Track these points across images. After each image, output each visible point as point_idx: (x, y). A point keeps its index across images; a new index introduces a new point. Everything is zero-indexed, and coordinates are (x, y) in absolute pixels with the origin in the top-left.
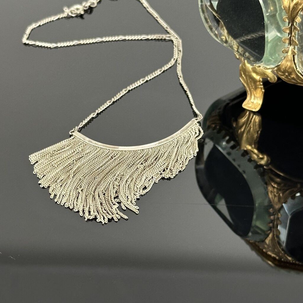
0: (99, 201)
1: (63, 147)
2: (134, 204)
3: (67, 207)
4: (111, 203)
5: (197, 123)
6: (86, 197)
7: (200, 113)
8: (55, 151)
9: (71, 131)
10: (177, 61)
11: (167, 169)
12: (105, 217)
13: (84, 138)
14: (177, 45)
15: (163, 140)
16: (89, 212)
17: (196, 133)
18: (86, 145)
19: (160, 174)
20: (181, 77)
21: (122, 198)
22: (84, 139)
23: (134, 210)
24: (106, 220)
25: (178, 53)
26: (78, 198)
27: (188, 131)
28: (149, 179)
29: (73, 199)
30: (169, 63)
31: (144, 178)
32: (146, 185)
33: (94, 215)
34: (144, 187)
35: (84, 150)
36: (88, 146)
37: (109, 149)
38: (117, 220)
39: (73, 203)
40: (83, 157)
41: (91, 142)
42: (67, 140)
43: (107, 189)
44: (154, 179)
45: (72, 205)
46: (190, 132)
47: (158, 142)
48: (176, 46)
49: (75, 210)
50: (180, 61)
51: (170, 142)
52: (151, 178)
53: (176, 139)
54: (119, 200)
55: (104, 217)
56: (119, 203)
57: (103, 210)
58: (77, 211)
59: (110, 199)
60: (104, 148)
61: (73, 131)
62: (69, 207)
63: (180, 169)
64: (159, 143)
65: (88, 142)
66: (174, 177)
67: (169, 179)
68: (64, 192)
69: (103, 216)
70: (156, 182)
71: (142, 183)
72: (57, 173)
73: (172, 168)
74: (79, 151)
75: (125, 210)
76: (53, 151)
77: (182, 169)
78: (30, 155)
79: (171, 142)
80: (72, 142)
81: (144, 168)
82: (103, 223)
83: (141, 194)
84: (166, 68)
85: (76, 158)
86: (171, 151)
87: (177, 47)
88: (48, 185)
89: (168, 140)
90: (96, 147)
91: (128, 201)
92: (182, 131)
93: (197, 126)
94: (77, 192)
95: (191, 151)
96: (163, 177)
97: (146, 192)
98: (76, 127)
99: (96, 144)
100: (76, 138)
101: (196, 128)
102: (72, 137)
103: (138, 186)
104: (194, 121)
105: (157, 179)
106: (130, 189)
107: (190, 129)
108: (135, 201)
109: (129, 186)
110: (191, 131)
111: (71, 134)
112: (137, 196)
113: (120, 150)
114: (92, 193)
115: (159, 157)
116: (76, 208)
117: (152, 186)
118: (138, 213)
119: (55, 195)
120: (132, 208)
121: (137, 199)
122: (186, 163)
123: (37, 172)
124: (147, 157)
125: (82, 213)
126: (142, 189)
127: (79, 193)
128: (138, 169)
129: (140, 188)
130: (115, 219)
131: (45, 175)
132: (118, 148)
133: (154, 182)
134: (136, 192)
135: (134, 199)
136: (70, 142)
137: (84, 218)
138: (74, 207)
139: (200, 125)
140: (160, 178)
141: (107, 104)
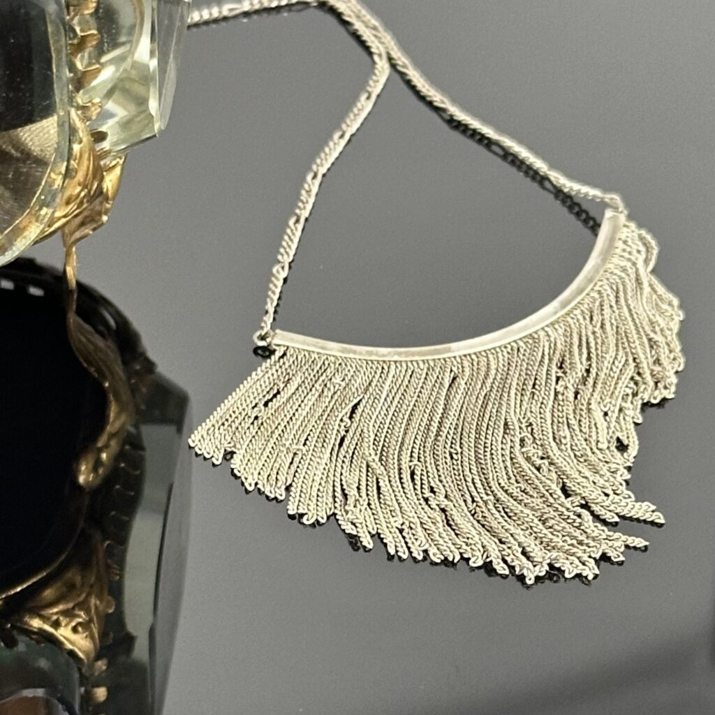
0: (531, 516)
1: (272, 388)
2: (630, 497)
3: (439, 561)
5: (628, 223)
6: (473, 515)
7: (606, 190)
8: (256, 406)
9: (258, 334)
10: (390, 59)
11: (641, 374)
12: (583, 559)
13: (320, 345)
14: (351, 13)
16: (526, 554)
17: (639, 252)
19: (631, 395)
20: (443, 103)
21: (586, 490)
22: (323, 348)
23: (648, 517)
24: (592, 563)
25: (377, 37)
26: (450, 525)
27: (619, 251)
28: (614, 416)
29: (441, 530)
30: (377, 72)
32: (618, 435)
33: (548, 561)
34: (616, 444)
36: (349, 368)
37: (422, 358)
38: (622, 558)
41: (354, 353)
42: (268, 365)
43: (515, 476)
44: (627, 412)
46: (624, 250)
47: (555, 304)
48: (350, 16)
49: (474, 562)
50: (401, 57)
51: (588, 294)
52: (616, 410)
53: (601, 283)
54: (579, 498)
55: (579, 558)
56: (585, 506)
58: (480, 563)
62: (446, 561)
63: (676, 367)
65: (343, 355)
66: (674, 393)
67: (663, 402)
68: (393, 519)
70: (636, 421)
71: (605, 433)
72: (324, 469)
73: (652, 367)
75: (615, 524)
76: (253, 408)
77: (679, 365)
78: (188, 437)
79: (593, 294)
80: (287, 366)
82: (590, 577)
83: (626, 465)
84: (376, 87)
85: (347, 409)
86: (613, 321)
88: (327, 511)
90: (378, 362)
91: (607, 495)
93: (633, 232)
94: (437, 509)
96: (645, 401)
97: (635, 457)
98: (264, 318)
99: (370, 353)
100: (292, 351)
101: (631, 236)
102: (278, 354)
103: (600, 446)
105: (634, 413)
107: (622, 245)
108: (626, 490)
109: (572, 449)
110: (628, 249)
111: (261, 344)
112: (619, 473)
113: (456, 354)
114: (485, 498)
115: (592, 344)
116: (473, 556)
117: (634, 434)
118: (662, 521)
119: (372, 536)
120: (635, 509)
121: (627, 482)
122: (677, 346)
123: (256, 484)
124: (557, 356)
125: (502, 564)
126: (615, 450)
127: (443, 510)
128: (560, 397)
129: (608, 448)
130: (611, 554)
131: (291, 485)
132: (449, 350)
133: (631, 421)
134: (607, 462)
135: (617, 483)
136: (281, 367)
137: (521, 578)
138: (465, 556)
139: (640, 226)
140: (639, 406)
141: (296, 229)
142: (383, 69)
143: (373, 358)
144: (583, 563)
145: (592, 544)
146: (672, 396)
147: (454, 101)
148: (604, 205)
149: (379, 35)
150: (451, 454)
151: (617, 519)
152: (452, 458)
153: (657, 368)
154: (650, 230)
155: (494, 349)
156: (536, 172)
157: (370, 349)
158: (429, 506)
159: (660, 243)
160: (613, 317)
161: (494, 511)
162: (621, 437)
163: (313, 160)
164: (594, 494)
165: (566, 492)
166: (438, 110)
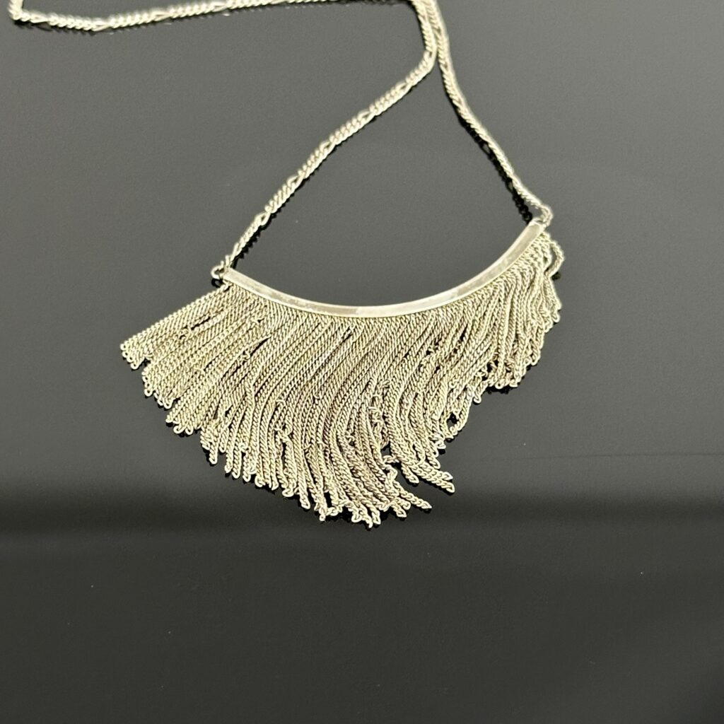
0: (346, 466)
1: (205, 315)
2: (437, 465)
3: (260, 486)
4: (377, 468)
5: (545, 234)
6: (305, 454)
7: (544, 202)
8: (186, 327)
9: (215, 269)
10: (437, 58)
11: (496, 363)
12: (372, 510)
13: (257, 288)
14: (426, 15)
15: (467, 284)
16: (327, 496)
17: (545, 259)
18: (266, 306)
19: (481, 379)
20: (460, 102)
21: (403, 452)
22: (258, 291)
23: (443, 485)
24: (377, 515)
25: (436, 38)
26: (283, 458)
27: (527, 255)
28: (458, 394)
29: (273, 462)
30: (421, 67)
31: (444, 391)
32: (454, 410)
33: (343, 505)
34: (448, 417)
35: (265, 321)
36: (272, 310)
37: (330, 314)
38: (404, 515)
39: (277, 475)
40: (266, 340)
41: (280, 299)
42: (212, 294)
43: (354, 428)
44: (469, 393)
45: (275, 479)
46: (532, 256)
47: (455, 290)
48: (424, 17)
49: (286, 493)
50: (446, 58)
51: (486, 287)
52: (461, 389)
53: (500, 280)
54: (394, 457)
55: (368, 509)
56: (398, 466)
57: (362, 489)
58: (291, 494)
59: (370, 455)
60: (316, 312)
61: (220, 267)
62: (266, 487)
63: (530, 362)
64: (460, 293)
65: (272, 299)
66: (518, 383)
67: (507, 389)
68: (242, 443)
69: (365, 505)
70: (475, 400)
71: (443, 407)
72: (210, 391)
73: (508, 359)
74: (254, 324)
75: (415, 485)
76: (183, 328)
77: (533, 361)
78: (123, 343)
79: (489, 288)
80: (226, 299)
81: (437, 365)
82: (370, 526)
83: (448, 437)
84: (414, 78)
85: (251, 345)
86: (495, 314)
87: (427, 19)
88: (196, 426)
89: (479, 283)
90: (296, 310)
91: (419, 459)
92: (510, 256)
93: (547, 241)
94: (279, 443)
95: (544, 308)
96: (491, 386)
97: (459, 432)
98: (227, 257)
99: (292, 302)
100: (235, 287)
101: (543, 244)
102: (223, 288)
103: (434, 417)
105: (476, 394)
106: (414, 425)
107: (532, 251)
108: (437, 458)
109: (409, 414)
110: (536, 256)
111: (216, 277)
112: (437, 443)
113: (360, 317)
114: (320, 442)
115: (468, 331)
116: (288, 487)
117: (467, 413)
118: (453, 491)
119: (220, 453)
120: (435, 476)
121: (441, 452)
122: (540, 344)
123: (154, 392)
124: (437, 332)
125: (307, 500)
126: (445, 423)
127: (284, 445)
128: (422, 369)
129: (440, 420)
130: (398, 510)
131: (179, 399)
132: (353, 312)
133: (471, 401)
134: (433, 431)
135: (431, 451)
136: (220, 299)
137: (317, 514)
138: (283, 486)
139: (553, 238)
140: (484, 390)
141: (290, 187)
142: (427, 65)
143: (293, 306)
144: (370, 513)
145: (385, 498)
146: (516, 386)
147: (470, 104)
148: (539, 212)
149: (439, 36)
150: (314, 398)
151: (417, 481)
152: (314, 402)
153: (511, 361)
154: (559, 244)
155: (391, 318)
156: (505, 174)
157: (293, 298)
158: (275, 438)
159: (565, 255)
160: (497, 310)
161: (321, 454)
162: (454, 413)
163: (333, 132)
164: (407, 456)
165: (387, 450)
166: (455, 108)
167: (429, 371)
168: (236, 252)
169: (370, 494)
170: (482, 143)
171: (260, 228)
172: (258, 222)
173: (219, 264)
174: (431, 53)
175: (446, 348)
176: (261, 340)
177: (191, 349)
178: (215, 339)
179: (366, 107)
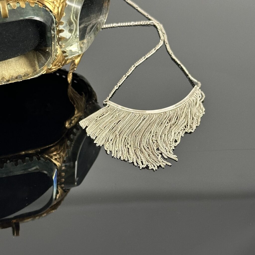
0: (146, 154)
1: (103, 114)
2: (172, 153)
3: (122, 160)
4: (155, 154)
5: (199, 89)
6: (134, 151)
7: (198, 81)
8: (97, 117)
9: (105, 101)
10: (164, 41)
11: (187, 125)
12: (155, 165)
13: (117, 106)
14: (160, 29)
15: (177, 104)
16: (142, 162)
17: (200, 97)
18: (120, 111)
19: (183, 130)
20: (171, 54)
23: (174, 159)
24: (156, 167)
25: (163, 36)
26: (128, 152)
27: (194, 96)
28: (177, 134)
29: (126, 153)
30: (159, 44)
31: (173, 133)
32: (176, 138)
33: (146, 164)
34: (175, 140)
35: (120, 115)
36: (122, 112)
37: (139, 113)
38: (164, 167)
39: (127, 157)
40: (121, 120)
41: (124, 109)
42: (104, 108)
43: (148, 144)
44: (180, 134)
45: (126, 157)
46: (196, 96)
47: (174, 105)
48: (159, 30)
49: (130, 161)
50: (166, 41)
51: (183, 104)
52: (178, 133)
53: (187, 102)
54: (160, 151)
55: (154, 165)
56: (161, 154)
57: (152, 160)
59: (153, 151)
60: (135, 112)
61: (106, 101)
62: (124, 160)
63: (197, 125)
64: (176, 106)
65: (121, 109)
66: (194, 131)
67: (191, 133)
68: (116, 148)
69: (153, 164)
70: (182, 136)
71: (173, 137)
72: (106, 134)
73: (191, 124)
74: (117, 116)
75: (166, 159)
76: (96, 117)
77: (198, 125)
78: (80, 122)
79: (184, 105)
80: (108, 109)
81: (170, 126)
82: (155, 170)
83: (175, 146)
84: (158, 47)
85: (117, 121)
86: (186, 112)
87: (160, 30)
88: (103, 144)
89: (181, 103)
90: (129, 112)
91: (167, 152)
92: (190, 96)
93: (200, 92)
94: (127, 148)
95: (200, 110)
96: (186, 132)
97: (178, 144)
98: (108, 97)
99: (127, 110)
100: (110, 106)
101: (199, 92)
102: (107, 106)
103: (170, 140)
104: (196, 88)
105: (182, 134)
106: (165, 143)
107: (196, 94)
108: (172, 151)
109: (163, 140)
110: (197, 96)
111: (105, 103)
112: (172, 147)
113: (147, 113)
114: (139, 147)
115: (179, 116)
116: (130, 160)
117: (180, 139)
118: (177, 160)
119: (110, 151)
120: (172, 156)
121: (173, 150)
122: (199, 120)
123: (90, 135)
124: (170, 118)
125: (136, 163)
126: (174, 142)
127: (128, 149)
128: (166, 127)
129: (172, 141)
130: (162, 166)
131: (97, 136)
132: (145, 112)
133: (181, 136)
134: (171, 144)
135: (170, 149)
136: (107, 109)
137: (139, 167)
138: (129, 160)
139: (202, 91)
140: (184, 133)
141: (124, 78)
142: (161, 43)
143: (128, 111)
144: (154, 166)
145: (158, 162)
146: (193, 132)
147: (174, 54)
148: (197, 84)
149: (164, 35)
150: (136, 136)
151: (167, 158)
152: (136, 137)
153: (191, 125)
154: (203, 92)
155: (156, 113)
156: (186, 73)
157: (128, 108)
158: (126, 147)
159: (205, 95)
160: (187, 111)
161: (139, 151)
162: (176, 139)
163: (135, 62)
164: (164, 151)
165: (158, 149)
166: (170, 55)
167: (168, 128)
168: (110, 96)
169: (154, 161)
170: (179, 65)
171: (116, 90)
172: (116, 88)
173: (106, 100)
174: (162, 40)
175: (173, 122)
176: (119, 120)
177: (99, 123)
178: (106, 120)
179: (144, 55)
